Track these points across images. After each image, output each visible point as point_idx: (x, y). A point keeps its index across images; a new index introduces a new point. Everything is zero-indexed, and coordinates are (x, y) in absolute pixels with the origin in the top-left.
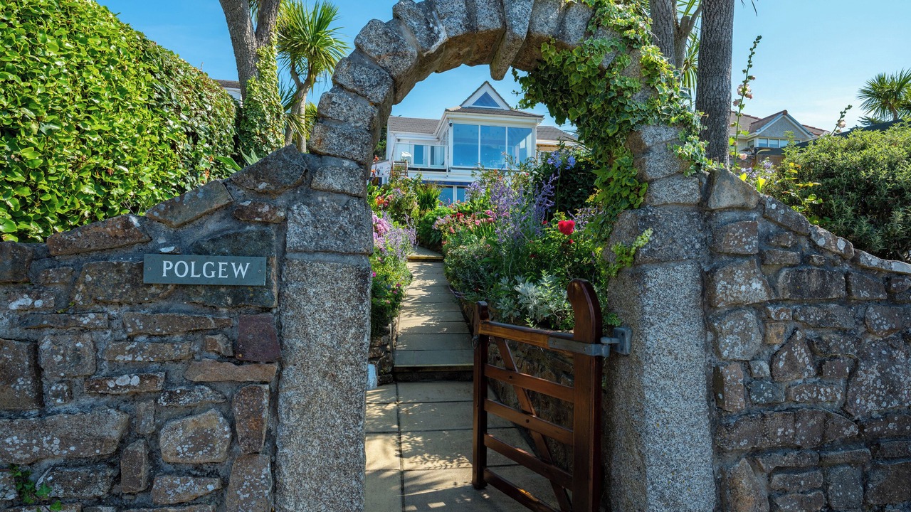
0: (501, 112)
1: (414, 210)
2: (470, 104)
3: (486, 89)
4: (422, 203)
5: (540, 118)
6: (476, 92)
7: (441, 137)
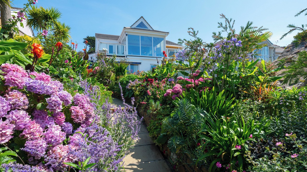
0: (149, 30)
1: (111, 76)
2: (135, 26)
3: (142, 20)
4: (117, 72)
5: (167, 33)
6: (137, 21)
7: (121, 42)
